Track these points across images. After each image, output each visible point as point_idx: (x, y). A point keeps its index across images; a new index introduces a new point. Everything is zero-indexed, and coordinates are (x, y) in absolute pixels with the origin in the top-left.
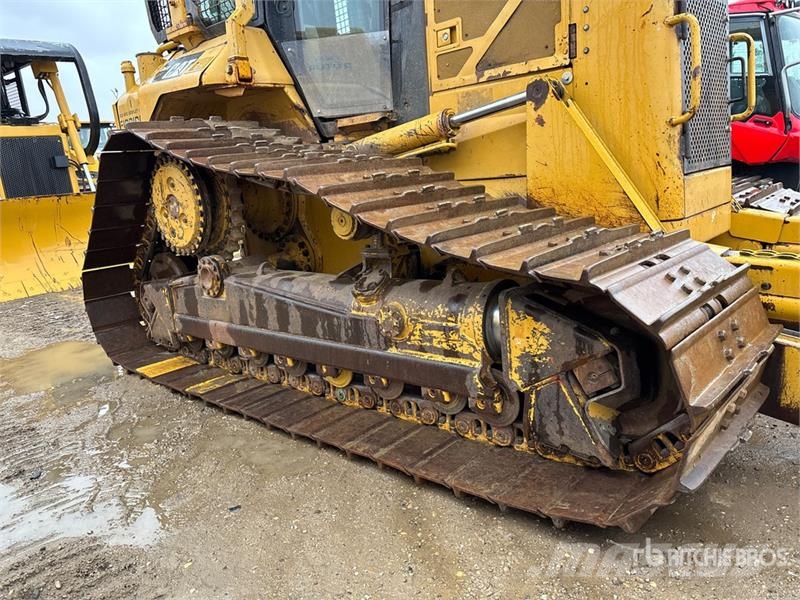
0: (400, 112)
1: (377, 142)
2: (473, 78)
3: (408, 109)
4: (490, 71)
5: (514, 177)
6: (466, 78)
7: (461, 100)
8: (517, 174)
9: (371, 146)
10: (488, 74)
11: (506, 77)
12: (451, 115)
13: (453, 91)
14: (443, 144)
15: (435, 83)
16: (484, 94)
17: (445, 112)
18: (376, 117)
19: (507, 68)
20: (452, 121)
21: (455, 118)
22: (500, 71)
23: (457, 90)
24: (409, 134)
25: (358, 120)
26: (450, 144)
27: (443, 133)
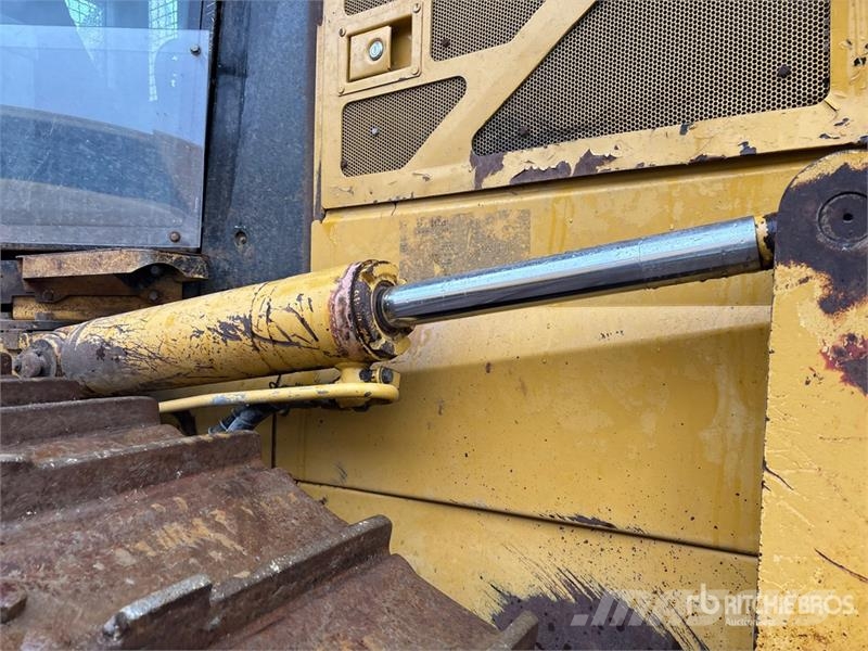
0: (218, 255)
1: (119, 340)
2: (461, 173)
3: (246, 250)
4: (526, 154)
5: (609, 529)
6: (436, 173)
7: (412, 241)
8: (620, 524)
9: (101, 353)
10: (515, 163)
11: (591, 174)
12: (386, 285)
13: (387, 212)
14: (350, 385)
15: (332, 182)
16: (498, 229)
17: (363, 273)
18: (130, 263)
19: (600, 145)
20: (390, 307)
21: (397, 297)
22: (569, 153)
23: (401, 211)
24: (227, 331)
25: (77, 265)
26: (376, 388)
27: (353, 344)
